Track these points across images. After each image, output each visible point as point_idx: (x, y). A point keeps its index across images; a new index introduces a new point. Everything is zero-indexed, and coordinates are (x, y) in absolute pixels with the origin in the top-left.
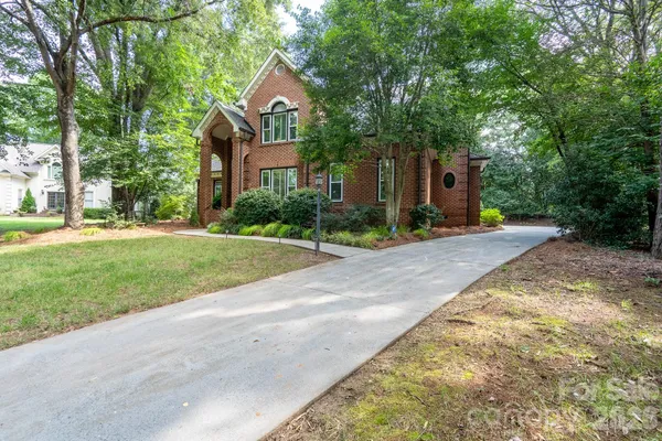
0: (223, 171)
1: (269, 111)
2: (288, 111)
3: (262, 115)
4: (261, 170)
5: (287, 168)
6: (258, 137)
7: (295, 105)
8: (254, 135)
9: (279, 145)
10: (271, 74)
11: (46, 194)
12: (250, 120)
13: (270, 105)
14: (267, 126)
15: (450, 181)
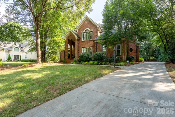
0: (70, 48)
1: (84, 32)
2: (90, 32)
3: (82, 33)
4: (82, 48)
5: (89, 47)
6: (81, 39)
7: (92, 30)
8: (80, 38)
9: (87, 41)
10: (85, 22)
11: (14, 56)
12: (79, 34)
13: (84, 30)
14: (83, 36)
15: (131, 50)
